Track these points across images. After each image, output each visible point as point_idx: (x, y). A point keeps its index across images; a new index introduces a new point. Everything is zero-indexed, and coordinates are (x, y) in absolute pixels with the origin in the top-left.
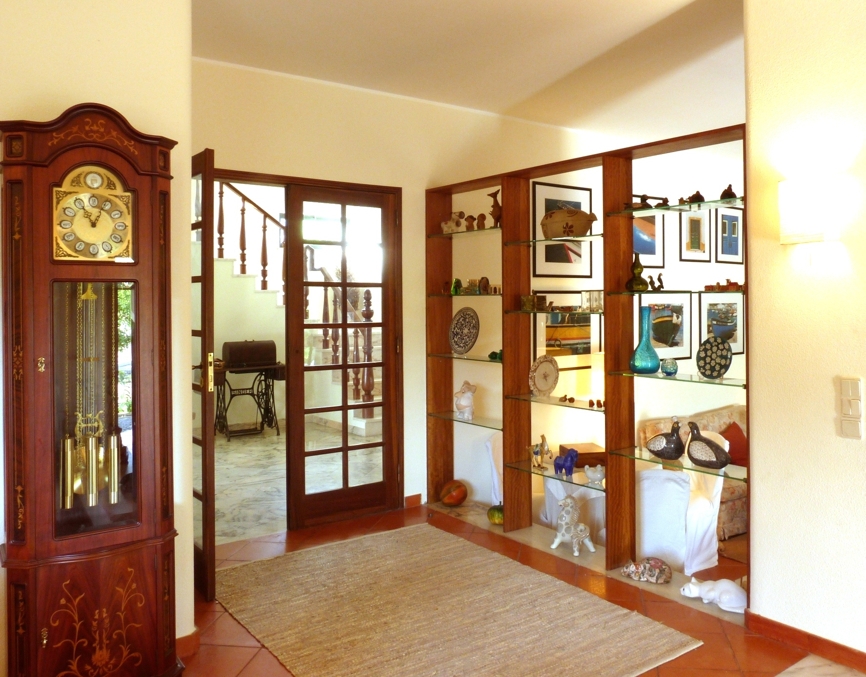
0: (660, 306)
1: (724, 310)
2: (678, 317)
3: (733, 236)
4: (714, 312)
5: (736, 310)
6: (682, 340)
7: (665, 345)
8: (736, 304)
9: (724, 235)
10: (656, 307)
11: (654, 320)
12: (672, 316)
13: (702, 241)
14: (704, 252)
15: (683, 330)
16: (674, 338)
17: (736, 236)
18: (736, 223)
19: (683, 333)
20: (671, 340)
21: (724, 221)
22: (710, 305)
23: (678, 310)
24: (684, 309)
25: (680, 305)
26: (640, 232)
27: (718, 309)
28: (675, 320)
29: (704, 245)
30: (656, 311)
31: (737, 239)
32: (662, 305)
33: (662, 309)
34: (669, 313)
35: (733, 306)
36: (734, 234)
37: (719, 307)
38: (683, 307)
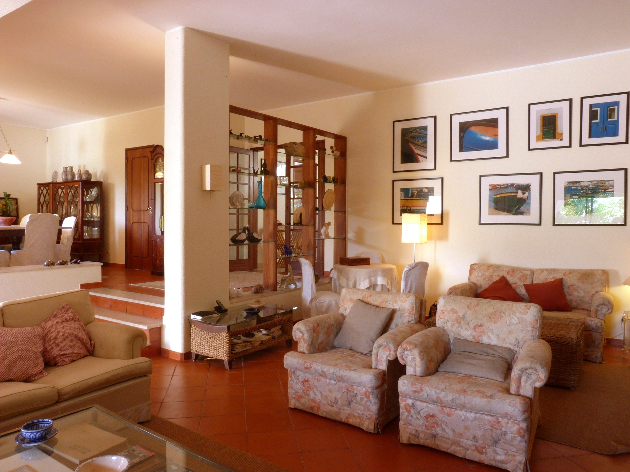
0: (502, 185)
1: (591, 186)
2: (524, 193)
3: (609, 120)
4: (575, 189)
5: (613, 186)
6: (529, 210)
7: (508, 214)
8: (613, 180)
9: (593, 121)
10: (497, 186)
11: (495, 195)
12: (517, 193)
13: (558, 130)
14: (561, 140)
15: (530, 203)
16: (518, 209)
17: (616, 119)
18: (616, 107)
19: (530, 205)
20: (514, 210)
21: (593, 109)
22: (569, 183)
23: (526, 188)
24: (532, 188)
25: (526, 184)
26: (482, 135)
27: (581, 186)
28: (520, 194)
29: (561, 135)
30: (497, 189)
31: (616, 123)
32: (504, 185)
33: (505, 187)
34: (514, 190)
35: (607, 183)
36: (610, 118)
37: (582, 184)
38: (530, 186)
